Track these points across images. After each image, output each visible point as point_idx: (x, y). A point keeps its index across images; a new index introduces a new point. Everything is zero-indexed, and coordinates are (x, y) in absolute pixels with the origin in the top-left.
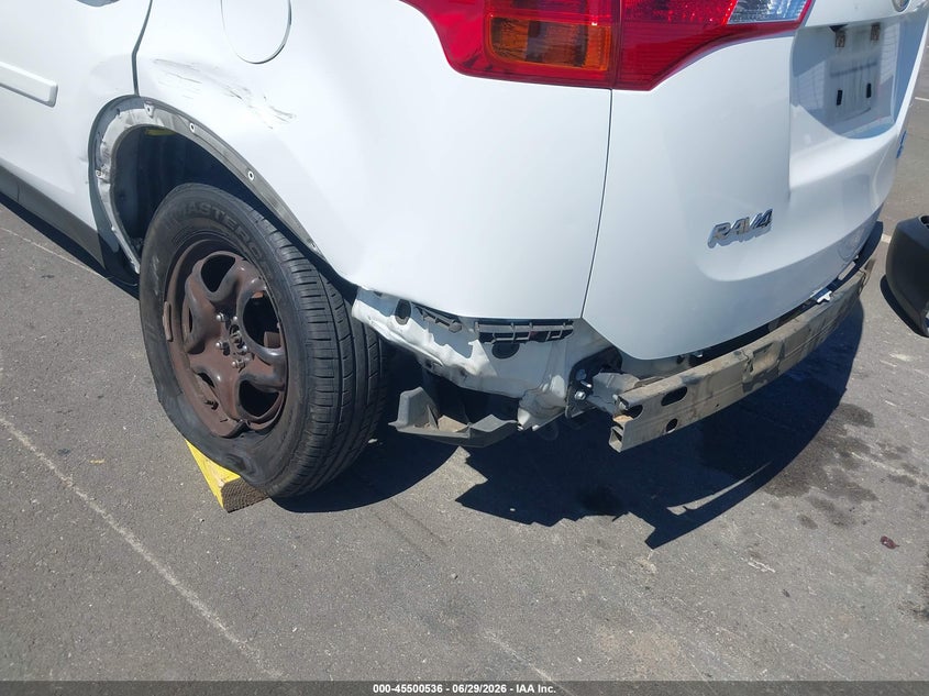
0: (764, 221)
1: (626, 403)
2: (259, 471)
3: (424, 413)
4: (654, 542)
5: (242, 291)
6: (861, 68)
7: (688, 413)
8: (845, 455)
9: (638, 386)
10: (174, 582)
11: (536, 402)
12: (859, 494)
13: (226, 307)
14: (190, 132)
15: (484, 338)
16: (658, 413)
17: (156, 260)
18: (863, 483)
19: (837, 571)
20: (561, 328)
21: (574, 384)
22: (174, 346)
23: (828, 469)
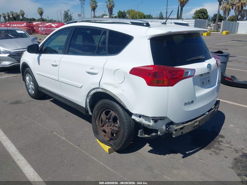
0: (192, 102)
1: (174, 129)
2: (114, 146)
3: (142, 134)
4: (183, 157)
5: (112, 116)
6: (207, 78)
7: (185, 131)
8: (219, 143)
9: (176, 127)
10: (102, 164)
11: (161, 130)
12: (221, 150)
13: (109, 119)
14: (108, 93)
15: (153, 120)
16: (180, 131)
17: (96, 112)
18: (222, 148)
19: (216, 162)
20: (164, 118)
21: (166, 127)
22: (98, 126)
23: (215, 146)
